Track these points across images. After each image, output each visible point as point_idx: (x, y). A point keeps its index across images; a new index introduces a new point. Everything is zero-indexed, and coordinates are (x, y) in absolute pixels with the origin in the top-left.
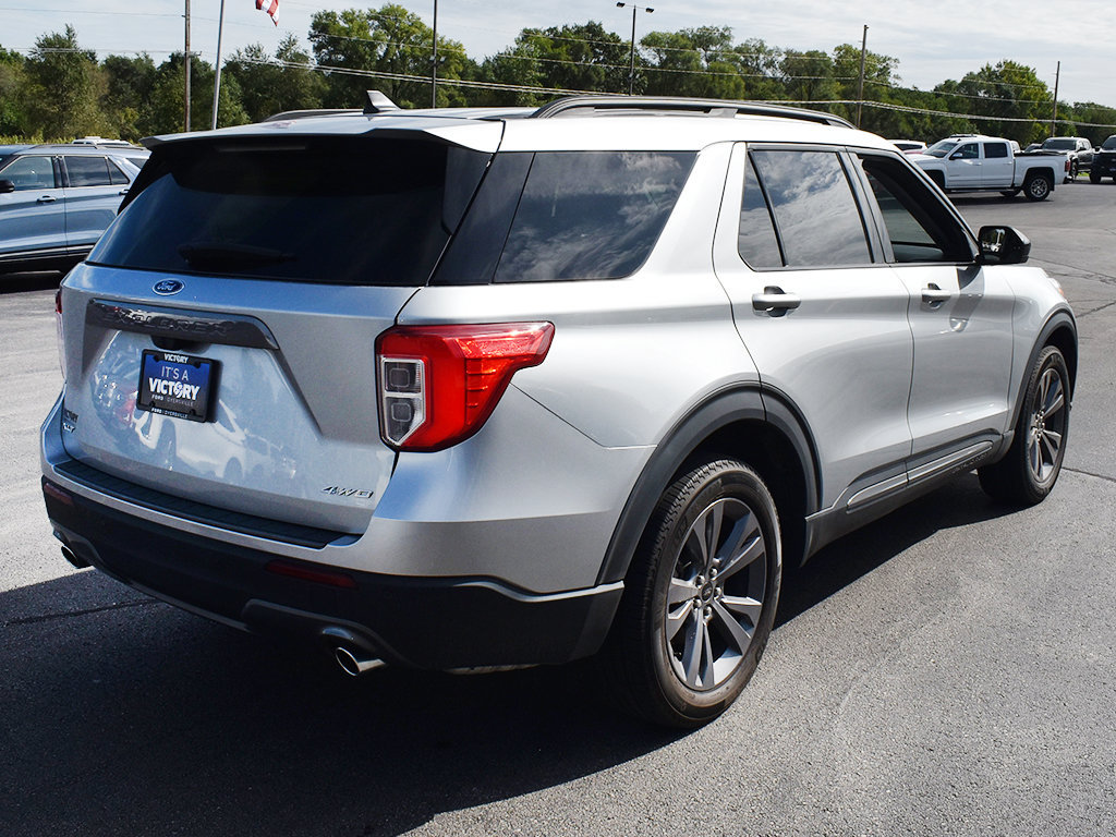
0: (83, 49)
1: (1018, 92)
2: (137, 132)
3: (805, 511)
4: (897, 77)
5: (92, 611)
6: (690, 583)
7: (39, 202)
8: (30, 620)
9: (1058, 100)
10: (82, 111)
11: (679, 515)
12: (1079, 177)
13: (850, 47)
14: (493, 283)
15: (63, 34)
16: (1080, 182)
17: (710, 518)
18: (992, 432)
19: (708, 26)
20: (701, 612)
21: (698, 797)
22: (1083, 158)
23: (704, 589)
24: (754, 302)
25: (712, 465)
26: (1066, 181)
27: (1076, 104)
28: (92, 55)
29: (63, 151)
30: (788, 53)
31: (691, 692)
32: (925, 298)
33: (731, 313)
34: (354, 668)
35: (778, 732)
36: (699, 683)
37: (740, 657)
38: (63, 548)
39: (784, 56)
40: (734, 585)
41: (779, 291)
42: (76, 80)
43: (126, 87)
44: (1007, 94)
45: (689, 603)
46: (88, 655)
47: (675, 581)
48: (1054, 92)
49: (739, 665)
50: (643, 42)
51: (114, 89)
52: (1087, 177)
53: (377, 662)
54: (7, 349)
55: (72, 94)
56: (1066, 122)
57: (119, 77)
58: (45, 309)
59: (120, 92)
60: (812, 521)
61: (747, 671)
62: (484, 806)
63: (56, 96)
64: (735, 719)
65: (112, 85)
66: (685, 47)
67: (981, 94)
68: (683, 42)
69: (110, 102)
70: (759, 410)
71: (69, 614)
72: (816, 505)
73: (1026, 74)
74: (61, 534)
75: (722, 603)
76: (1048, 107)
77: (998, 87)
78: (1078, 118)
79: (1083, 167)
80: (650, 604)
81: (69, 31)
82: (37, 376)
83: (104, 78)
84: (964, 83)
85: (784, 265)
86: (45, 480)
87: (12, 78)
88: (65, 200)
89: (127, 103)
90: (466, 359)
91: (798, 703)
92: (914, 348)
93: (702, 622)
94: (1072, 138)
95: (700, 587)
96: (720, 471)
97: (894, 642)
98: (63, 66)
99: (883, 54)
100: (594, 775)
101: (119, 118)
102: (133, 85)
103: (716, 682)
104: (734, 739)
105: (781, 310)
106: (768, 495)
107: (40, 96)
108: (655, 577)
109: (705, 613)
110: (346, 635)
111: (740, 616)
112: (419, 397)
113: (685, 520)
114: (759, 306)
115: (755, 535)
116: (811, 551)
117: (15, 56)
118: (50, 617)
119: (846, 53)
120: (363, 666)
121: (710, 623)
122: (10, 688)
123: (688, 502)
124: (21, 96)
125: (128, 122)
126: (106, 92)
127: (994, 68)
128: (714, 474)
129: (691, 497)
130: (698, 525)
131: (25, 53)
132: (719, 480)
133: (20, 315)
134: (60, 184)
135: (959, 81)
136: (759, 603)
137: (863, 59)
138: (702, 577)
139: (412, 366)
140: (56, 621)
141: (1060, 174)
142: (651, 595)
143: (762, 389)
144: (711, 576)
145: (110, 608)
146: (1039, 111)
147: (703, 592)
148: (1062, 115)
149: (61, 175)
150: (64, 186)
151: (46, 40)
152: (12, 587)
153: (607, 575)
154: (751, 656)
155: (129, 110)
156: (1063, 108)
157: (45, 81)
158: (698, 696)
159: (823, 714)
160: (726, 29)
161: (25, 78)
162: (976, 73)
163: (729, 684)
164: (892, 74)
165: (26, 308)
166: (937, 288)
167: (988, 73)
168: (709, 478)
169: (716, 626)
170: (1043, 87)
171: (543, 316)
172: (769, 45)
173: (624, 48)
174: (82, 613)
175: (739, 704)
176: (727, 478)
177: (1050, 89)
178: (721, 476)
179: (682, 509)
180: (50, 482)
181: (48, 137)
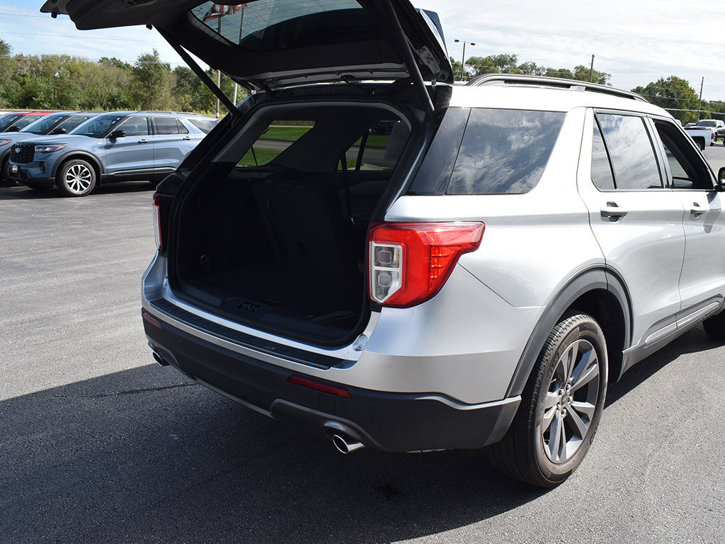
0: (162, 62)
1: (679, 94)
2: (190, 107)
3: (622, 347)
4: (609, 84)
5: (169, 388)
6: (555, 394)
7: (140, 143)
8: (132, 392)
9: (702, 99)
10: (161, 96)
11: (554, 351)
12: (717, 143)
13: (583, 67)
14: (446, 194)
15: (152, 54)
16: (717, 145)
17: (571, 352)
18: (719, 296)
19: (503, 54)
20: (560, 413)
21: (563, 539)
22: (720, 132)
23: (563, 398)
24: (602, 212)
25: (573, 318)
26: (712, 145)
27: (711, 102)
28: (168, 65)
29: (153, 115)
30: (548, 70)
31: (553, 465)
32: (692, 212)
33: (588, 218)
34: (345, 448)
35: (608, 492)
36: (558, 459)
37: (581, 441)
38: (154, 353)
39: (546, 71)
40: (580, 395)
41: (615, 205)
42: (159, 79)
43: (186, 83)
44: (672, 95)
45: (555, 407)
46: (166, 417)
47: (549, 394)
48: (699, 94)
49: (581, 446)
50: (467, 63)
51: (179, 85)
52: (722, 143)
53: (360, 445)
54: (120, 225)
55: (156, 87)
56: (706, 111)
57: (182, 77)
58: (141, 202)
59: (182, 86)
60: (626, 353)
61: (585, 450)
62: (423, 538)
63: (148, 87)
64: (578, 481)
65: (178, 82)
66: (490, 65)
67: (657, 95)
68: (490, 63)
69: (178, 90)
70: (604, 283)
71: (156, 389)
72: (629, 343)
73: (683, 84)
74: (153, 344)
75: (572, 407)
76: (695, 103)
77: (667, 91)
78: (712, 109)
79: (720, 137)
80: (534, 409)
81: (155, 52)
82: (137, 240)
83: (174, 78)
84: (647, 88)
85: (616, 188)
86: (144, 311)
87: (125, 78)
88: (154, 142)
89: (186, 92)
90: (431, 246)
91: (616, 471)
92: (685, 243)
93: (561, 418)
94: (714, 120)
95: (560, 396)
96: (579, 322)
97: (669, 431)
98: (152, 71)
99: (602, 72)
100: (492, 518)
101: (182, 100)
102: (190, 82)
103: (567, 458)
104: (579, 496)
105: (615, 217)
106: (603, 337)
107: (139, 87)
108: (538, 392)
109: (562, 413)
110: (341, 427)
111: (582, 415)
112: (397, 271)
113: (557, 354)
114: (604, 214)
115: (594, 362)
116: (624, 370)
117: (128, 65)
118: (144, 391)
119: (581, 70)
120: (351, 447)
121: (564, 420)
122: (119, 438)
123: (560, 342)
124: (130, 88)
125: (186, 102)
126: (175, 86)
127: (665, 80)
128: (575, 324)
129: (562, 339)
130: (564, 358)
131: (132, 64)
132: (578, 328)
133: (128, 205)
134: (151, 132)
135: (645, 87)
136: (594, 407)
137: (591, 74)
138: (562, 390)
139: (392, 250)
140: (147, 393)
141: (708, 141)
142: (536, 404)
143: (607, 269)
144: (567, 389)
145: (179, 386)
146: (691, 105)
147: (562, 399)
148: (703, 107)
149: (152, 128)
150: (153, 134)
151: (143, 57)
152: (121, 370)
153: (511, 392)
154: (588, 440)
155: (187, 96)
156: (704, 103)
157: (143, 80)
158: (557, 467)
159: (635, 480)
160: (514, 56)
161: (132, 78)
162: (655, 83)
163: (574, 458)
164: (606, 83)
165: (131, 201)
166: (698, 205)
167: (661, 83)
168: (572, 327)
169: (568, 421)
170: (693, 91)
171: (478, 218)
172: (538, 65)
173: (456, 65)
174: (162, 389)
175: (578, 471)
176: (582, 327)
177: (697, 92)
178: (579, 326)
179: (557, 347)
180: (147, 312)
181: (143, 109)
